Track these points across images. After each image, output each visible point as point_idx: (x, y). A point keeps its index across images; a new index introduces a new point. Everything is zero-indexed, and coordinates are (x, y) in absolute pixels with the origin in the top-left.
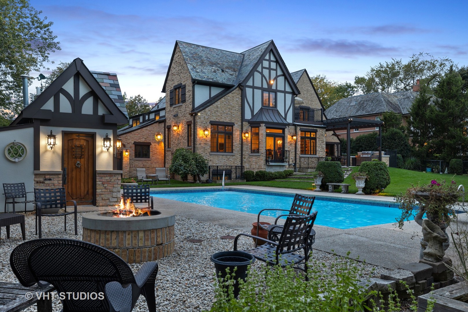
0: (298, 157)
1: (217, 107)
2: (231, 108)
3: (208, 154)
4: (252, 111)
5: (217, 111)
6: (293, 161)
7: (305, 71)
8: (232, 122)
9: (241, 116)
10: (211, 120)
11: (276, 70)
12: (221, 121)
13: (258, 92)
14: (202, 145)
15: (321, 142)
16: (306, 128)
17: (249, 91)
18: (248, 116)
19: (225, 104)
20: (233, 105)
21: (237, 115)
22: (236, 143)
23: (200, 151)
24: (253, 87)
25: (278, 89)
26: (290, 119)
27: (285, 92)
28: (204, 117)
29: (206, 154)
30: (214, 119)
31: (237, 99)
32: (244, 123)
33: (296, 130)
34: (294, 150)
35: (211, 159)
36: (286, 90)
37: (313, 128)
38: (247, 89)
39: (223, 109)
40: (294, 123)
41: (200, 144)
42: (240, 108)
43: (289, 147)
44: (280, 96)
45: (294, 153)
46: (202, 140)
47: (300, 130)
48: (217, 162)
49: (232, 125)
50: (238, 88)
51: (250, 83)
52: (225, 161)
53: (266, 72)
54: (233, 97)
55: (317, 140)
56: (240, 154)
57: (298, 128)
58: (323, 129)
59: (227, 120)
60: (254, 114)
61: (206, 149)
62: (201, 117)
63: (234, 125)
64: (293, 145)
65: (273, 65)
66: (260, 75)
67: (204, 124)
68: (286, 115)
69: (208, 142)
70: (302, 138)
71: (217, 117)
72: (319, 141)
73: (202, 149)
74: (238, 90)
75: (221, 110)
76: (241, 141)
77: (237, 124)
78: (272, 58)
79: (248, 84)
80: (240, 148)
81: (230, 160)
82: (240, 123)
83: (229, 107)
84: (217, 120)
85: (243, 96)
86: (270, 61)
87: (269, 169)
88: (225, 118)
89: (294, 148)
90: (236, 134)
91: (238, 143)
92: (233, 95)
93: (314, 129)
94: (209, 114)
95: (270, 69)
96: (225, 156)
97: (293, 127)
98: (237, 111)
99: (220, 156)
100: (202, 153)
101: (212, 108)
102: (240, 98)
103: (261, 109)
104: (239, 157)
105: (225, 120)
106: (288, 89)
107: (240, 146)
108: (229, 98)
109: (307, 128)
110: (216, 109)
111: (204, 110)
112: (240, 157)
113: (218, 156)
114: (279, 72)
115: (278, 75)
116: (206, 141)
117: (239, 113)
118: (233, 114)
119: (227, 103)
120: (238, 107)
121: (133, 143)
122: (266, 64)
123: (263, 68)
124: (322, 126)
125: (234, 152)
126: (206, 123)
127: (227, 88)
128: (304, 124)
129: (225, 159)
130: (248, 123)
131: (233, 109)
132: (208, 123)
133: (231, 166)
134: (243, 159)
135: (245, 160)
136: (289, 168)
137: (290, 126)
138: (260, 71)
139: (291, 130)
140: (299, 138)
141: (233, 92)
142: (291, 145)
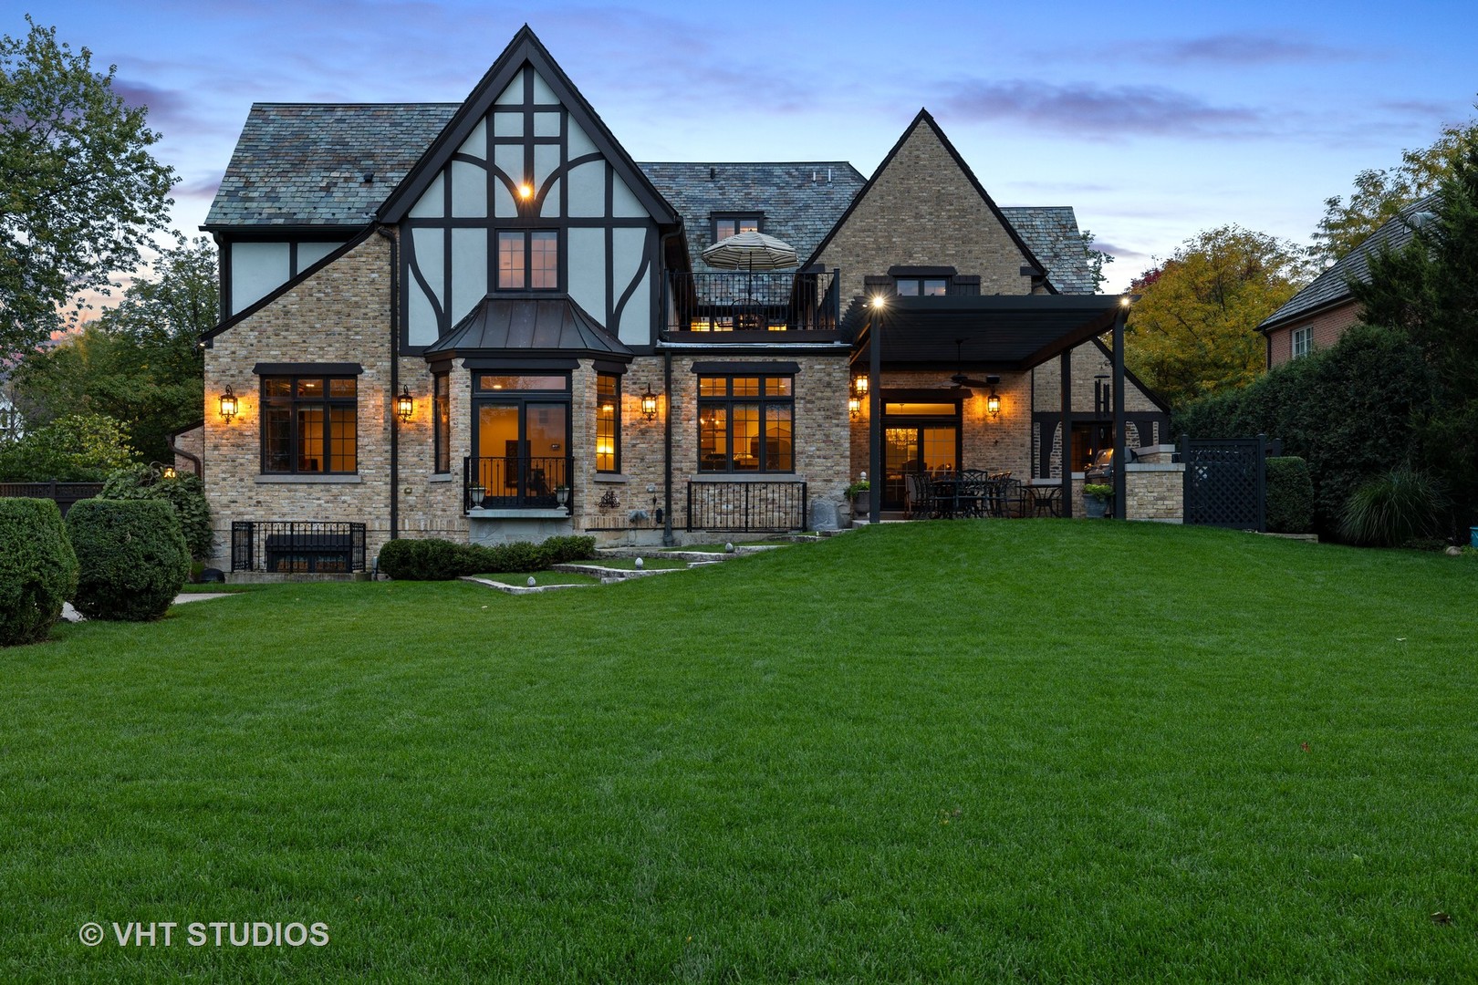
0: (679, 483)
1: (286, 313)
2: (346, 310)
3: (249, 482)
4: (443, 316)
5: (287, 328)
6: (655, 500)
8: (351, 360)
9: (390, 337)
10: (262, 361)
11: (562, 141)
12: (301, 361)
13: (471, 243)
14: (224, 450)
15: (819, 415)
17: (427, 243)
18: (423, 330)
19: (319, 300)
20: (356, 299)
21: (373, 334)
22: (369, 436)
23: (216, 470)
24: (448, 223)
25: (572, 214)
26: (635, 330)
27: (609, 223)
28: (234, 353)
29: (242, 480)
30: (275, 357)
31: (374, 275)
32: (406, 361)
33: (668, 371)
34: (660, 456)
35: (261, 498)
36: (617, 214)
37: (770, 359)
38: (419, 234)
39: (312, 318)
40: (659, 344)
41: (216, 447)
42: (388, 307)
43: (634, 446)
44: (585, 244)
45: (661, 468)
46: (223, 432)
47: (693, 370)
48: (285, 510)
49: (351, 372)
50: (374, 236)
51: (431, 206)
52: (320, 505)
53: (510, 158)
54: (357, 269)
55: (799, 406)
56: (389, 480)
57: (687, 363)
58: (831, 359)
59: (331, 357)
60: (454, 324)
61: (241, 465)
62: (221, 353)
63: (362, 371)
64: (659, 436)
65: (547, 124)
66: (482, 174)
67: (232, 376)
68: (614, 316)
69: (250, 438)
70: (706, 405)
71: (284, 349)
72: (807, 411)
73: (224, 466)
74: (377, 243)
75: (304, 322)
76: (390, 428)
77: (371, 367)
78: (542, 95)
79: (420, 212)
80: (388, 455)
81: (344, 502)
82: (387, 365)
83: (336, 307)
84: (286, 360)
85: (403, 260)
86: (529, 109)
87: (484, 535)
88: (321, 348)
89: (661, 446)
90: (372, 405)
91: (381, 436)
92: (354, 263)
93: (775, 363)
94: (255, 342)
95: (529, 141)
96: (322, 487)
97: (656, 361)
98: (375, 318)
99: (298, 487)
100: (224, 479)
101: (265, 319)
102: (388, 268)
103: (485, 299)
104: (385, 489)
105: (321, 356)
106: (625, 206)
107: (389, 447)
108: (336, 275)
109: (737, 359)
110: (280, 322)
111: (231, 330)
112: (389, 487)
113: (293, 487)
114: (578, 145)
115: (571, 158)
116: (241, 434)
117: (384, 328)
118: (357, 334)
119: (327, 294)
120: (377, 305)
122: (509, 124)
123: (493, 141)
124: (837, 344)
125: (360, 471)
126: (241, 372)
127: (344, 237)
128: (716, 346)
129: (319, 499)
130: (423, 360)
131: (355, 313)
132: (249, 372)
133: (292, 524)
134: (401, 496)
135: (411, 499)
136: (633, 526)
137: (640, 359)
138: (483, 156)
139: (641, 373)
140: (689, 403)
141: (352, 252)
142: (643, 434)
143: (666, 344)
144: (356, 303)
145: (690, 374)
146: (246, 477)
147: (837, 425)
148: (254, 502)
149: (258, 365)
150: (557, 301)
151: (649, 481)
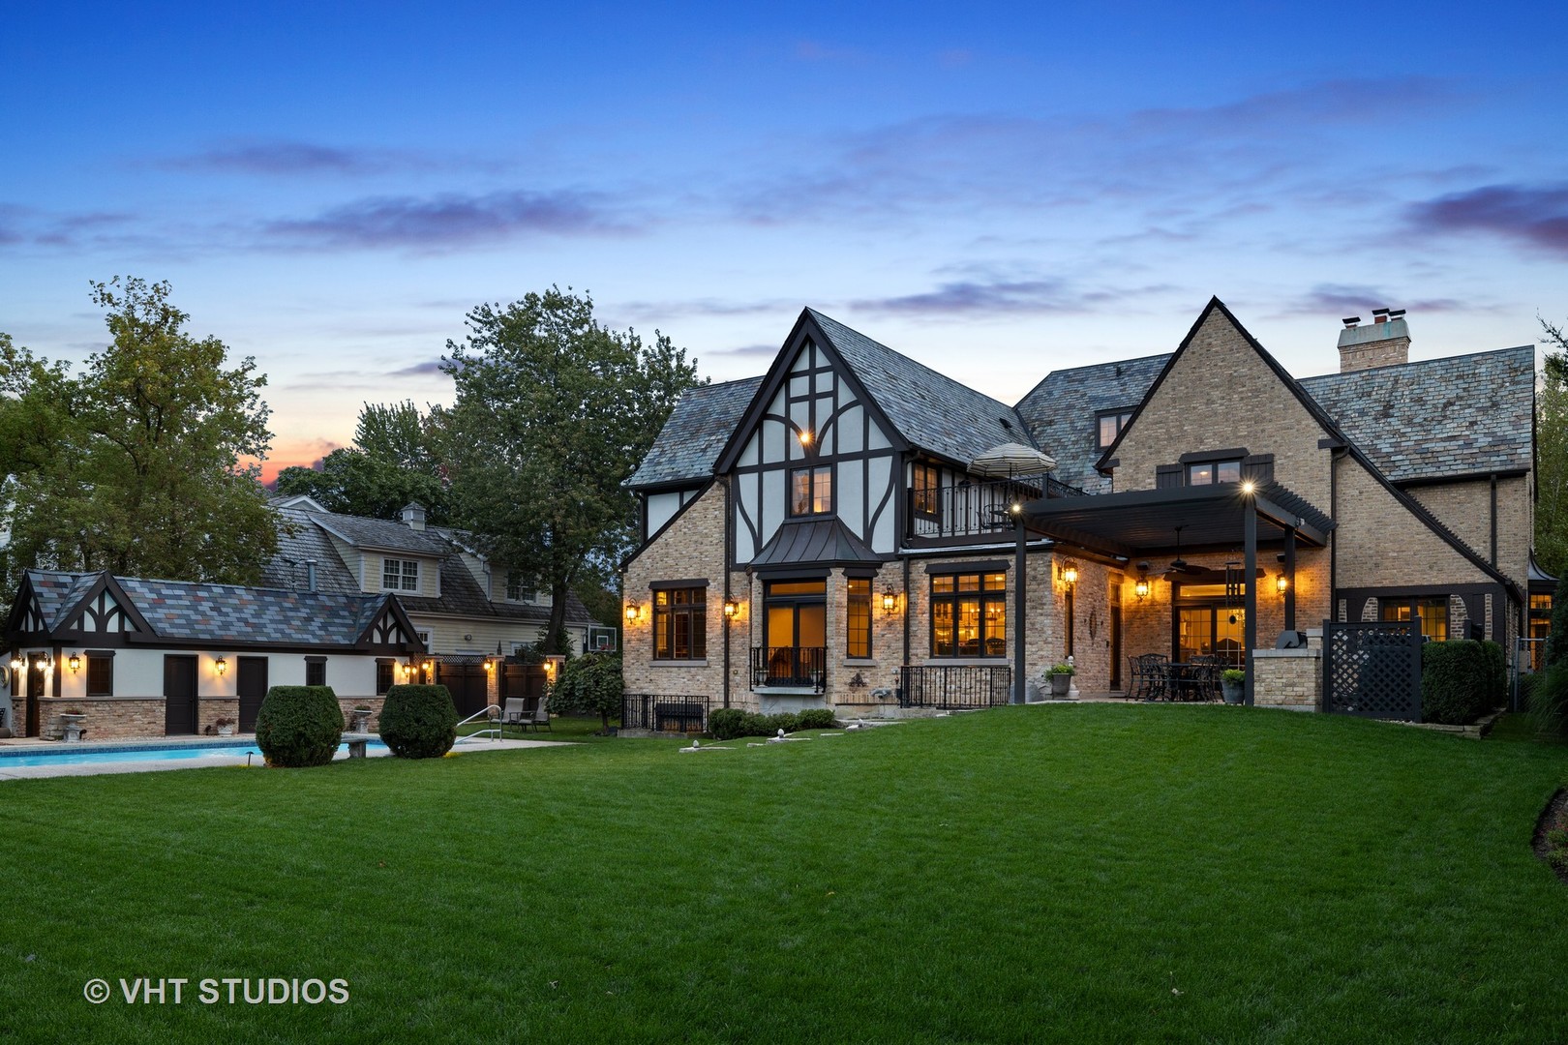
1: (667, 544)
2: (700, 539)
3: (646, 666)
4: (757, 539)
5: (667, 555)
6: (898, 682)
8: (704, 576)
9: (725, 558)
10: (653, 579)
11: (834, 394)
12: (674, 578)
13: (775, 480)
14: (633, 643)
16: (952, 561)
17: (747, 483)
18: (745, 553)
19: (685, 533)
20: (706, 531)
21: (715, 556)
22: (712, 631)
24: (761, 468)
25: (840, 451)
26: (884, 541)
27: (866, 455)
28: (639, 575)
29: (642, 664)
30: (661, 576)
31: (716, 513)
32: (734, 575)
33: (907, 573)
34: (901, 644)
36: (871, 447)
37: (988, 559)
38: (743, 479)
39: (681, 547)
40: (901, 551)
42: (724, 535)
43: (883, 636)
44: (848, 471)
45: (901, 655)
46: (633, 631)
47: (926, 572)
48: (665, 686)
49: (705, 583)
50: (716, 483)
51: (750, 458)
52: (684, 683)
53: (799, 413)
54: (706, 509)
55: (1009, 598)
56: (724, 664)
57: (922, 565)
58: (1036, 556)
59: (691, 575)
60: (763, 545)
61: (642, 654)
62: (633, 576)
63: (709, 584)
64: (900, 627)
65: (824, 382)
66: (781, 427)
67: (638, 591)
68: (869, 530)
69: (646, 636)
70: (935, 598)
71: (666, 570)
73: (633, 654)
74: (718, 489)
75: (677, 550)
76: (724, 626)
77: (714, 580)
78: (821, 361)
80: (724, 646)
81: (698, 681)
82: (723, 578)
83: (695, 538)
84: (666, 579)
85: (733, 500)
86: (812, 372)
88: (686, 569)
89: (901, 636)
90: (714, 608)
91: (719, 632)
92: (705, 504)
93: (990, 561)
94: (650, 566)
95: (812, 397)
96: (686, 669)
97: (899, 565)
98: (716, 544)
99: (673, 669)
100: (633, 664)
101: (655, 550)
102: (724, 506)
103: (785, 525)
104: (722, 671)
105: (686, 575)
106: (878, 440)
107: (724, 640)
108: (694, 515)
109: (960, 560)
112: (724, 669)
113: (670, 669)
114: (845, 395)
115: (840, 405)
116: (642, 632)
117: (722, 551)
118: (706, 557)
119: (689, 529)
120: (718, 535)
122: (799, 386)
123: (789, 401)
125: (708, 657)
126: (642, 588)
127: (699, 485)
128: (943, 550)
130: (744, 573)
131: (705, 542)
132: (646, 587)
133: (668, 696)
134: (731, 676)
135: (737, 678)
136: (882, 702)
137: (888, 564)
138: (782, 414)
139: (888, 576)
140: (923, 599)
141: (703, 497)
142: (890, 626)
143: (906, 551)
144: (706, 534)
145: (924, 575)
146: (644, 662)
147: (1042, 615)
148: (648, 680)
149: (651, 582)
150: (831, 521)
151: (893, 665)
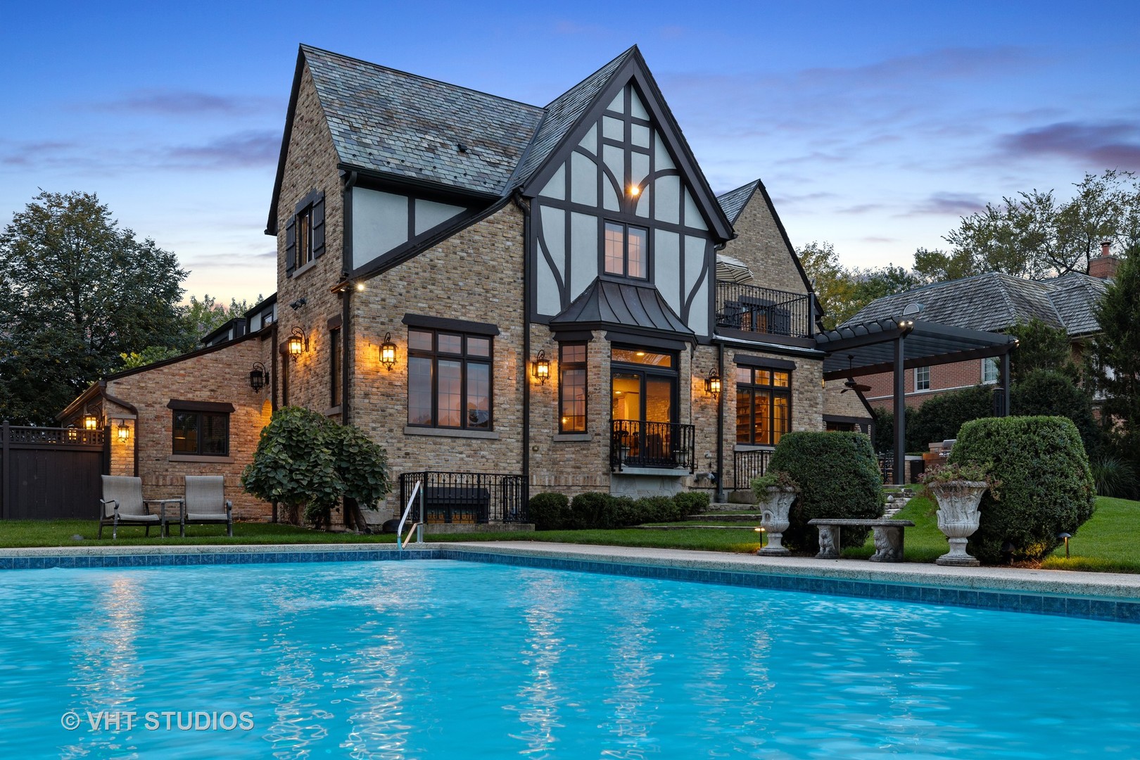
0: (727, 452)
1: (433, 267)
2: (486, 273)
3: (398, 433)
4: (564, 289)
5: (434, 281)
6: (710, 466)
7: (760, 185)
8: (490, 321)
9: (521, 304)
10: (410, 311)
11: (650, 152)
12: (446, 316)
13: (585, 226)
14: (374, 399)
15: (806, 403)
16: (755, 354)
17: (551, 219)
18: (548, 303)
19: (462, 258)
20: (494, 263)
21: (508, 299)
22: (503, 395)
23: (366, 419)
24: (568, 206)
25: (658, 217)
26: (699, 323)
27: (682, 230)
28: (383, 300)
29: (391, 431)
30: (422, 309)
31: (509, 243)
32: (533, 328)
33: (720, 359)
34: (713, 429)
35: (409, 450)
36: (687, 224)
37: (779, 357)
38: (545, 211)
39: (455, 275)
40: (715, 336)
41: (366, 395)
42: (520, 275)
44: (665, 242)
45: (714, 439)
46: (374, 381)
47: (734, 361)
49: (489, 333)
50: (509, 207)
51: (554, 188)
52: (462, 459)
53: (613, 157)
54: (494, 235)
55: (795, 396)
56: (520, 437)
57: (730, 354)
58: (813, 362)
59: (471, 316)
60: (573, 299)
61: (391, 415)
62: (372, 299)
63: (498, 333)
64: (712, 412)
65: (641, 136)
66: (593, 167)
67: (383, 323)
68: (685, 308)
69: (399, 390)
70: (741, 388)
71: (431, 303)
72: (800, 400)
73: (375, 415)
74: (512, 213)
75: (449, 279)
76: (521, 389)
77: (507, 329)
78: (637, 111)
79: (547, 192)
80: (520, 414)
81: (483, 457)
82: (519, 329)
83: (477, 268)
84: (433, 314)
85: (531, 235)
86: (627, 119)
87: (621, 490)
88: (464, 307)
89: (713, 420)
90: (507, 364)
91: (514, 396)
92: (492, 229)
93: (782, 360)
94: (403, 291)
95: (627, 147)
96: (463, 441)
97: (711, 350)
98: (509, 283)
100: (374, 429)
101: (414, 270)
102: (520, 238)
103: (597, 282)
104: (517, 446)
105: (464, 315)
106: (693, 220)
107: (520, 407)
108: (477, 238)
109: (761, 355)
110: (427, 275)
111: (381, 276)
112: (520, 445)
113: (438, 440)
114: (662, 161)
115: (657, 169)
116: (391, 384)
117: (516, 294)
118: (494, 296)
119: (469, 254)
120: (511, 272)
121: (166, 404)
122: (613, 128)
123: (602, 141)
124: (812, 350)
125: (497, 428)
126: (391, 321)
128: (749, 342)
129: (461, 453)
130: (547, 328)
131: (492, 277)
132: (398, 321)
134: (531, 453)
135: (538, 456)
136: (696, 486)
137: (701, 347)
138: (593, 152)
139: (701, 359)
140: (732, 387)
141: (491, 218)
142: (703, 410)
143: (719, 337)
144: (494, 267)
145: (733, 363)
146: (395, 427)
148: (402, 453)
149: (407, 315)
150: (646, 287)
151: (706, 449)
